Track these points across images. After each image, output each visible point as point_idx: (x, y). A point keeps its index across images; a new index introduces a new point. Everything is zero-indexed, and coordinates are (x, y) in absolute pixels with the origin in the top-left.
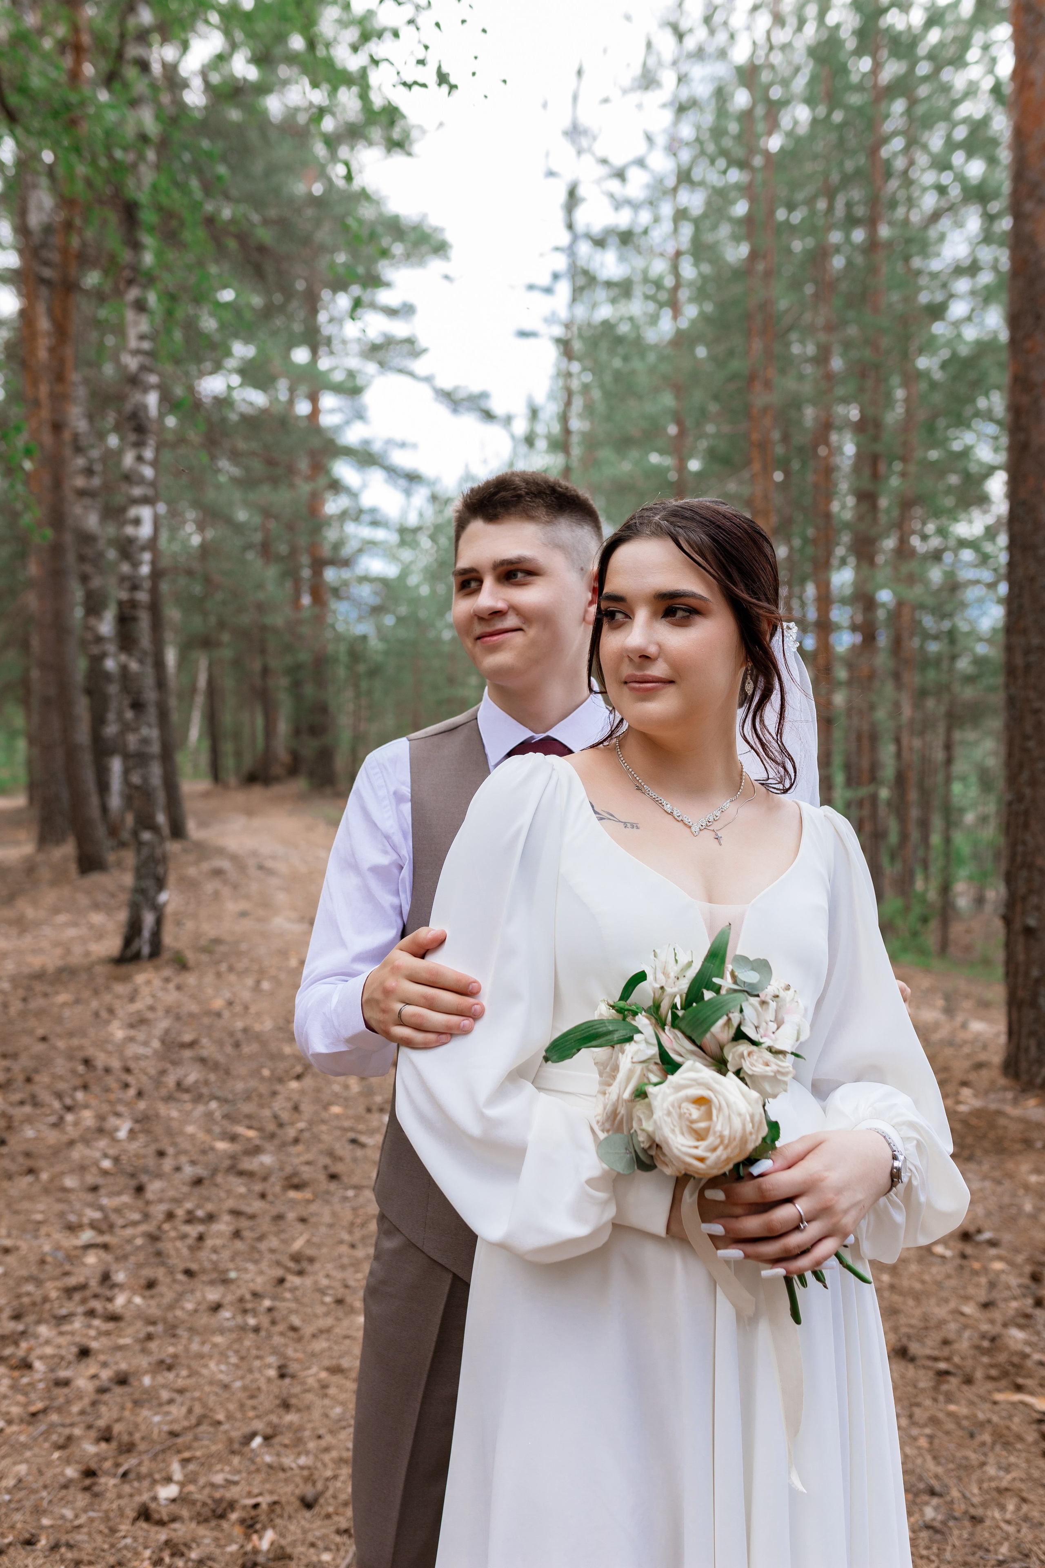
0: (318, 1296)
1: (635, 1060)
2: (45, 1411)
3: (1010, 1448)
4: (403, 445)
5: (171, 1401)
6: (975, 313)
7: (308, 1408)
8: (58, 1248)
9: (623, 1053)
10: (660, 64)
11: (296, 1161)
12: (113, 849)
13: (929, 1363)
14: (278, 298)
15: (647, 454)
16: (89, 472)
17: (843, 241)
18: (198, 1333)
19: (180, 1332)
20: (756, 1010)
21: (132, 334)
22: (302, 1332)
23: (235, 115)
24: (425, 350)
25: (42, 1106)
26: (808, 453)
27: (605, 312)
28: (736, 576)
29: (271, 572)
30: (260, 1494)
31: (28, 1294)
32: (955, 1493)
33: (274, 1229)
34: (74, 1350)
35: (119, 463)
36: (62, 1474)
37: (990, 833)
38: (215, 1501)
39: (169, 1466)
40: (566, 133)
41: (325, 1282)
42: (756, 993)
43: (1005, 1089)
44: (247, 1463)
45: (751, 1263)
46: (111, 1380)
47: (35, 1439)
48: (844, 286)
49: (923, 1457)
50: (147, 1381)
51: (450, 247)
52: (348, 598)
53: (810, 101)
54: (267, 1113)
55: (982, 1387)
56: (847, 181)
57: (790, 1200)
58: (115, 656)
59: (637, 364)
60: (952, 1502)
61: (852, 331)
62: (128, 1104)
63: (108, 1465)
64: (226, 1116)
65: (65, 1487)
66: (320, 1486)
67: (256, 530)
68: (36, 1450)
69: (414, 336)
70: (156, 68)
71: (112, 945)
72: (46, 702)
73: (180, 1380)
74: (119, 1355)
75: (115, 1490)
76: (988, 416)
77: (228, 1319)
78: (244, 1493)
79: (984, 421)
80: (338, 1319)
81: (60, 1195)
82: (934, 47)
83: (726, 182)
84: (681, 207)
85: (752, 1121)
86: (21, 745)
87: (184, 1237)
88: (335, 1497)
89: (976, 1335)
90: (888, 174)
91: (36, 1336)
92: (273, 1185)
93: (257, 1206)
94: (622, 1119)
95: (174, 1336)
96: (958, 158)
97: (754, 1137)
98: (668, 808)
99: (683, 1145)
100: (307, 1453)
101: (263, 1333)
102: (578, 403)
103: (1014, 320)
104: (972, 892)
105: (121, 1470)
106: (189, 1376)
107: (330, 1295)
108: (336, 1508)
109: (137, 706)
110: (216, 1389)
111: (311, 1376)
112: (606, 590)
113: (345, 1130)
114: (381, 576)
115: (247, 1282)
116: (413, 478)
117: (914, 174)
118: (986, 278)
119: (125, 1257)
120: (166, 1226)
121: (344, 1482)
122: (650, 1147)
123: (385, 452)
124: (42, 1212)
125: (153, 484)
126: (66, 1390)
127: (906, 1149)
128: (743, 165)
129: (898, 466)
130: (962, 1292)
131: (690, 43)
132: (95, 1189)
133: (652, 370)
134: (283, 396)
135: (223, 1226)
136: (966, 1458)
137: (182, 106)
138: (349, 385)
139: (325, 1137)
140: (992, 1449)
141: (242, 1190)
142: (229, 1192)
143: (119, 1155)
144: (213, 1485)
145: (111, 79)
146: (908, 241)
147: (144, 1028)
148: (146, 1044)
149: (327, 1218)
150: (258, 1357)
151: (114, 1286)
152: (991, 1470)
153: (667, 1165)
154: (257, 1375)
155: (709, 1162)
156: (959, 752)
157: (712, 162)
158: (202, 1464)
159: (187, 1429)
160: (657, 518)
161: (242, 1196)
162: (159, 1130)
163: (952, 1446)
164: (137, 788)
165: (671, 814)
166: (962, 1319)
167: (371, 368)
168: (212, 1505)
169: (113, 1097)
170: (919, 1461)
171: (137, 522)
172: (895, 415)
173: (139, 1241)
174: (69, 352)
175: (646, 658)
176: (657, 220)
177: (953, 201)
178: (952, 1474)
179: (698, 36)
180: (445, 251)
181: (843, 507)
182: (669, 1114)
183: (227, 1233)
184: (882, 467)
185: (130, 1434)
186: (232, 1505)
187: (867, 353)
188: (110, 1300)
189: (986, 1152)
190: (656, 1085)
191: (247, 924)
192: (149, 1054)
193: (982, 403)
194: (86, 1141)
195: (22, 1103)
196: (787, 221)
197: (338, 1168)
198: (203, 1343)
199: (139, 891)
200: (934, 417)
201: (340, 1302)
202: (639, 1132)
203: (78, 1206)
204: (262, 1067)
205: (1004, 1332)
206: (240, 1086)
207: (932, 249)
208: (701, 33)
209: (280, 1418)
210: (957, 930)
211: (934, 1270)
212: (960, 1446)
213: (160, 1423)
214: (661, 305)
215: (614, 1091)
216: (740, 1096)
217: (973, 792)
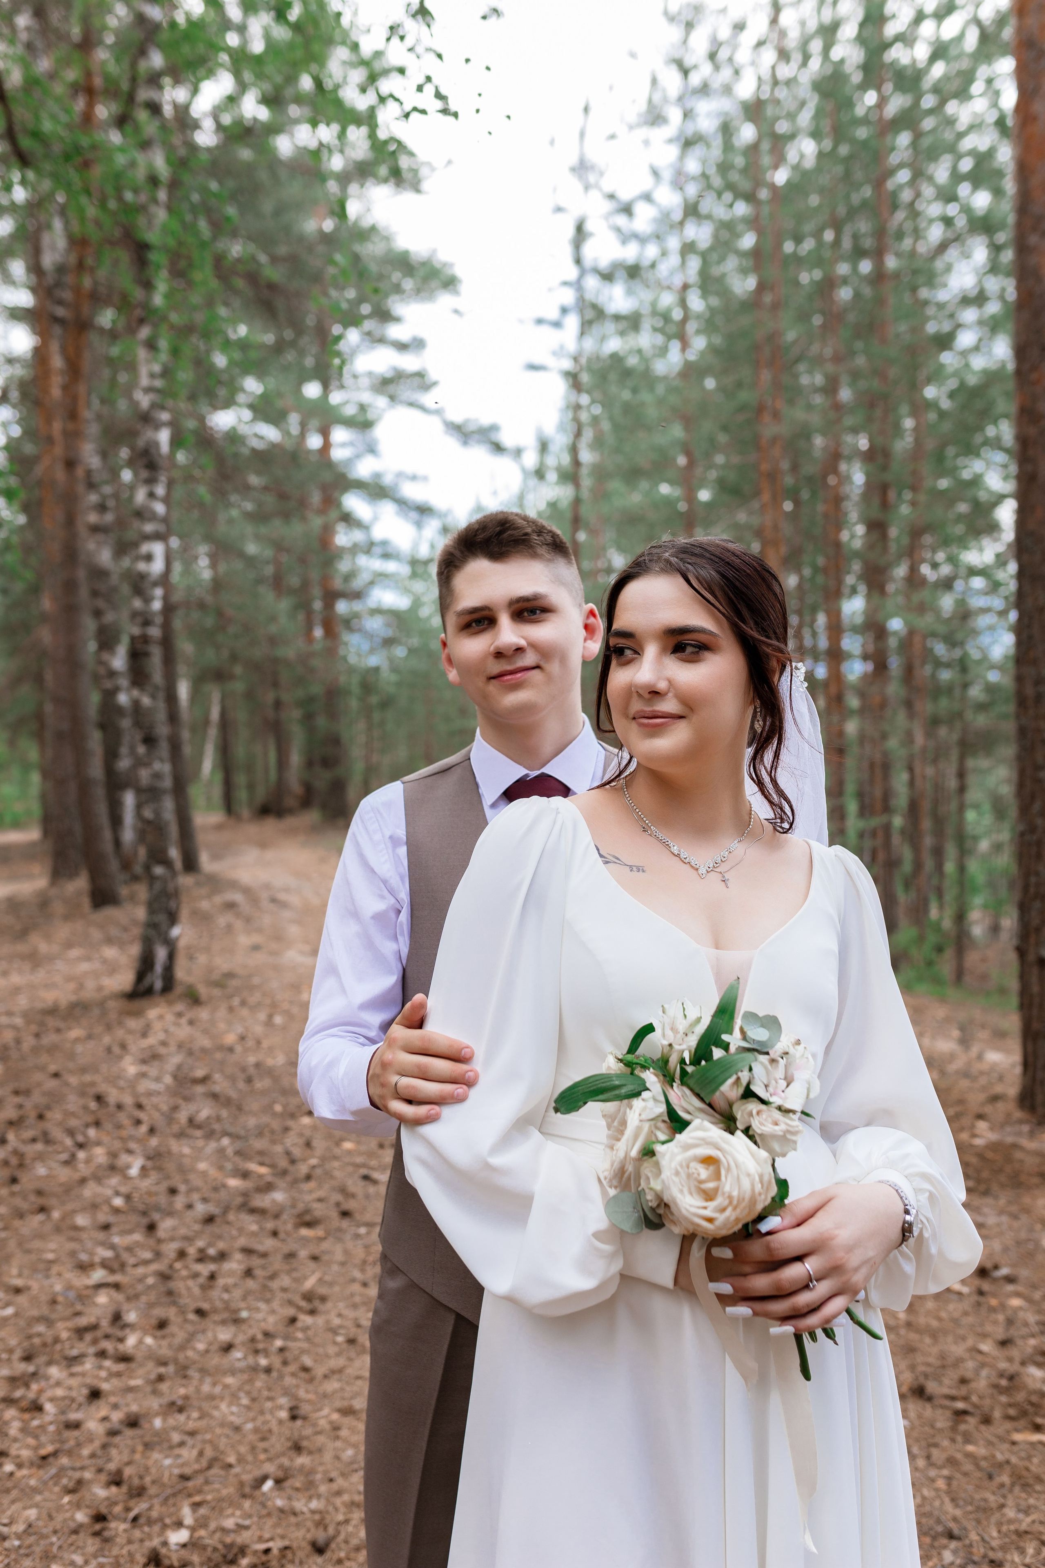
0: (330, 1335)
1: (643, 1117)
2: (55, 1454)
3: (1029, 1490)
4: (414, 478)
5: (182, 1444)
6: (982, 343)
7: (320, 1450)
8: (69, 1287)
9: (631, 1108)
10: (665, 100)
11: (308, 1198)
12: (126, 882)
13: (947, 1403)
14: (289, 334)
15: (657, 485)
16: (102, 508)
17: (849, 272)
18: (209, 1375)
19: (191, 1372)
20: (766, 1068)
21: (143, 371)
22: (314, 1373)
23: (245, 154)
24: (435, 384)
25: (55, 1143)
26: (817, 483)
27: (614, 345)
28: (746, 613)
29: (284, 605)
30: (271, 1539)
31: (39, 1335)
32: (974, 1536)
33: (287, 1267)
34: (85, 1391)
35: (131, 498)
36: (72, 1519)
37: (1005, 861)
38: (226, 1546)
39: (179, 1510)
40: (573, 170)
41: (337, 1321)
42: (765, 1050)
43: (1021, 1122)
44: (259, 1507)
45: (760, 1320)
46: (121, 1422)
47: (45, 1483)
48: (851, 317)
49: (941, 1500)
50: (158, 1423)
51: (460, 281)
52: (360, 630)
53: (816, 135)
54: (279, 1149)
55: (1000, 1427)
56: (852, 213)
57: (800, 1258)
58: (128, 690)
59: (646, 397)
60: (971, 1545)
61: (860, 361)
62: (139, 1141)
63: (118, 1509)
64: (238, 1153)
65: (75, 1532)
66: (331, 1531)
67: (268, 563)
68: (47, 1494)
69: (425, 370)
70: (168, 110)
71: (125, 980)
72: (60, 736)
73: (191, 1422)
74: (130, 1397)
75: (125, 1535)
76: (996, 444)
77: (239, 1360)
78: (255, 1538)
79: (993, 449)
80: (350, 1359)
81: (72, 1233)
82: (940, 80)
83: (733, 215)
84: (688, 241)
85: (761, 1182)
86: (35, 778)
87: (196, 1275)
88: (346, 1542)
89: (994, 1373)
90: (895, 206)
91: (47, 1378)
92: (285, 1223)
93: (269, 1244)
94: (629, 1178)
95: (185, 1377)
96: (964, 190)
97: (763, 1197)
98: (675, 849)
99: (691, 1206)
100: (319, 1496)
101: (274, 1374)
102: (588, 434)
103: (1020, 351)
104: (987, 921)
105: (132, 1515)
106: (200, 1418)
107: (342, 1334)
108: (348, 1554)
109: (149, 740)
110: (227, 1431)
111: (323, 1417)
112: (615, 626)
113: (358, 1166)
114: (394, 608)
115: (258, 1321)
116: (424, 511)
117: (920, 206)
118: (993, 308)
119: (137, 1297)
120: (178, 1265)
121: (355, 1526)
122: (658, 1206)
123: (396, 485)
124: (53, 1251)
125: (165, 520)
126: (76, 1433)
127: (918, 1201)
128: (750, 197)
129: (908, 495)
130: (979, 1330)
131: (695, 79)
132: (106, 1227)
133: (660, 402)
134: (295, 430)
135: (235, 1265)
136: (985, 1500)
137: (193, 147)
138: (361, 419)
139: (337, 1173)
140: (1011, 1491)
141: (254, 1227)
142: (241, 1230)
143: (131, 1193)
144: (224, 1530)
145: (122, 121)
146: (915, 272)
147: (156, 1063)
148: (158, 1079)
149: (339, 1256)
150: (270, 1399)
151: (125, 1326)
152: (1010, 1513)
153: (675, 1223)
154: (268, 1417)
155: (718, 1223)
156: (972, 780)
157: (719, 194)
158: (213, 1508)
159: (197, 1472)
160: (667, 554)
161: (254, 1234)
162: (170, 1166)
163: (970, 1488)
164: (149, 822)
165: (678, 856)
166: (980, 1357)
167: (381, 402)
168: (223, 1551)
169: (124, 1133)
170: (937, 1503)
171: (149, 558)
172: (903, 444)
173: (150, 1281)
174: (82, 389)
175: (655, 694)
176: (664, 253)
177: (959, 231)
178: (971, 1516)
179: (703, 72)
180: (455, 286)
181: (853, 536)
182: (677, 1173)
183: (239, 1272)
184: (892, 495)
185: (141, 1478)
186: (242, 1551)
187: (875, 383)
188: (121, 1340)
189: (1003, 1186)
190: (663, 1143)
191: (259, 958)
192: (161, 1090)
193: (991, 431)
194: (98, 1179)
195: (34, 1140)
196: (795, 254)
197: (350, 1205)
198: (214, 1384)
199: (152, 925)
200: (943, 446)
201: (351, 1341)
202: (647, 1191)
203: (89, 1245)
204: (274, 1102)
205: (1022, 1370)
206: (252, 1122)
207: (939, 280)
208: (706, 69)
209: (292, 1460)
210: (972, 958)
211: (951, 1307)
212: (978, 1487)
213: (170, 1466)
214: (669, 338)
215: (621, 1146)
216: (749, 1156)
217: (988, 819)
